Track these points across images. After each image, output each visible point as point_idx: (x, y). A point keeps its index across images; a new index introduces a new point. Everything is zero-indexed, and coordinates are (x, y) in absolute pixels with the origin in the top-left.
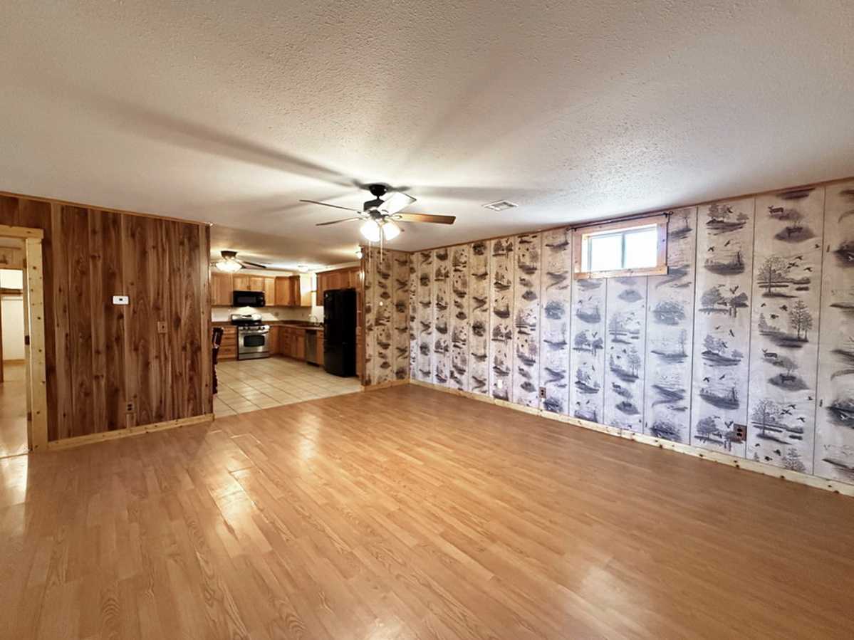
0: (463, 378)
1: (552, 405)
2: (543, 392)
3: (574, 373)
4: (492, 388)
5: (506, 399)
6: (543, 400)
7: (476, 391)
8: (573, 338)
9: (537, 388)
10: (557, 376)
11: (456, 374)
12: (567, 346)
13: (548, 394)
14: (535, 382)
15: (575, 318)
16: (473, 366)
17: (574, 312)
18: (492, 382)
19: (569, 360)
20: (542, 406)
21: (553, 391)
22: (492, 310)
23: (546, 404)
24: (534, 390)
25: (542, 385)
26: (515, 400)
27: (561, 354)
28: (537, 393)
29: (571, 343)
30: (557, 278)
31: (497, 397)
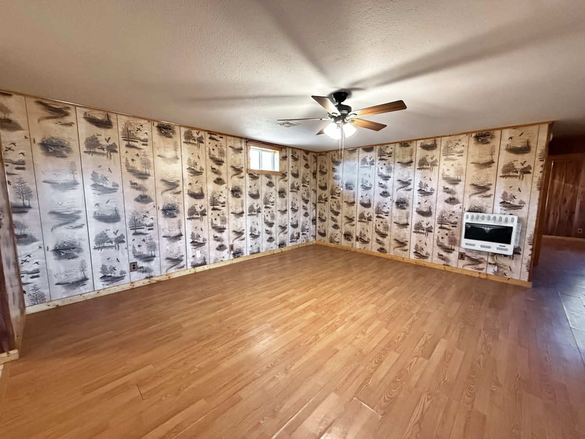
0: (153, 265)
1: (237, 254)
2: (232, 247)
3: (249, 229)
4: (190, 260)
5: (204, 264)
6: (232, 252)
7: (172, 270)
8: (247, 209)
9: (228, 246)
10: (239, 234)
11: (140, 264)
12: (244, 214)
13: (235, 248)
14: (227, 243)
15: (248, 196)
16: (165, 248)
17: (247, 193)
18: (190, 254)
19: (246, 223)
20: (232, 257)
21: (238, 244)
22: (186, 192)
23: (234, 254)
24: (226, 248)
25: (231, 243)
26: (212, 261)
27: (242, 219)
28: (228, 250)
29: (247, 212)
30: (238, 171)
31: (195, 266)
